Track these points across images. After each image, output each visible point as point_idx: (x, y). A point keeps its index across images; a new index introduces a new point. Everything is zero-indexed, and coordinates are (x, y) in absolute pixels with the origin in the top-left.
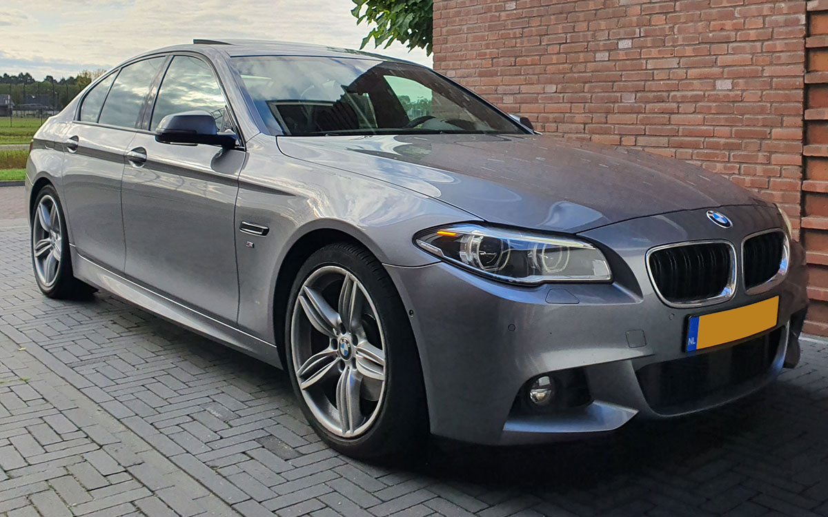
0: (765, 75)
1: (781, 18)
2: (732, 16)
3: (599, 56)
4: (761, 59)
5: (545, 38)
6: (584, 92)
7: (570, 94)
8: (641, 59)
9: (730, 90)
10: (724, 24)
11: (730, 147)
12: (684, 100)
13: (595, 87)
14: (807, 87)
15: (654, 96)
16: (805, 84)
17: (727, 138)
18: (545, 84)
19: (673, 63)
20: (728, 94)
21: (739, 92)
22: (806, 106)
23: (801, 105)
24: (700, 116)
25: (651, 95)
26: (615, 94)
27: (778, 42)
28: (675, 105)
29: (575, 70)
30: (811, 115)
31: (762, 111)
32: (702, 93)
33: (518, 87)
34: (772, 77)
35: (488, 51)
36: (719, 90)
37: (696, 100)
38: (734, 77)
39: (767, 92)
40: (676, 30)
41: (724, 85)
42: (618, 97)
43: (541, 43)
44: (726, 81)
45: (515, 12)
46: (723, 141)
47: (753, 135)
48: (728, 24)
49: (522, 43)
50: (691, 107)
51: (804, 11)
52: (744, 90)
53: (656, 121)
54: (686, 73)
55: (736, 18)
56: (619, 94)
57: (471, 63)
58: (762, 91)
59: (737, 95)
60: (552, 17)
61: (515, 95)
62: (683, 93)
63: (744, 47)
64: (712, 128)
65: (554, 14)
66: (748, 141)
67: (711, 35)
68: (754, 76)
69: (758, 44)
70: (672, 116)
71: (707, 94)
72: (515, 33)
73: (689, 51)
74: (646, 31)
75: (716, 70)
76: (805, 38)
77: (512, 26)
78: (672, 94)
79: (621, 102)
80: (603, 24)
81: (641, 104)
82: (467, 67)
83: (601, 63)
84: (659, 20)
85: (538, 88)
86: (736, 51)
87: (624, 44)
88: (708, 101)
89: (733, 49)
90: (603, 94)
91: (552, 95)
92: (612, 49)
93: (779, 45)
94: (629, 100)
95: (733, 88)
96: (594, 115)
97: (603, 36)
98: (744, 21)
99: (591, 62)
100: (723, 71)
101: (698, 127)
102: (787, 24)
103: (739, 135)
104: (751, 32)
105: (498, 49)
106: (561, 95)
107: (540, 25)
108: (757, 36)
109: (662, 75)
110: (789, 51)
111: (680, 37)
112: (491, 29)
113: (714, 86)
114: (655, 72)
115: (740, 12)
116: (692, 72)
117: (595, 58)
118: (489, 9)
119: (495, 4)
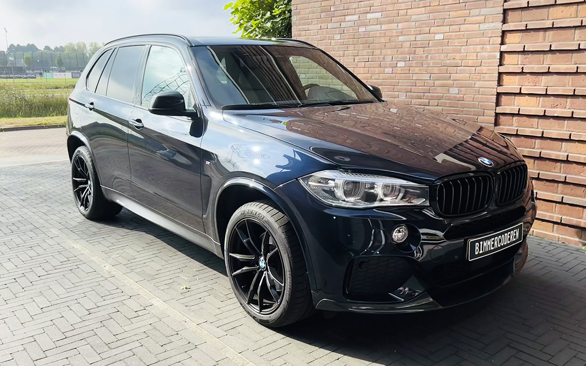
0: (476, 86)
1: (486, 54)
2: (459, 52)
3: (387, 70)
4: (474, 77)
5: (356, 58)
8: (409, 73)
9: (457, 94)
10: (455, 56)
12: (433, 98)
13: (384, 88)
14: (498, 94)
15: (416, 95)
16: (497, 92)
19: (427, 77)
20: (456, 96)
21: (462, 96)
22: (497, 106)
23: (494, 104)
24: (441, 108)
25: (414, 94)
26: (395, 93)
28: (427, 101)
29: (373, 77)
31: (474, 106)
32: (442, 95)
34: (480, 88)
36: (451, 94)
37: (439, 98)
38: (460, 86)
39: (477, 96)
40: (429, 58)
41: (454, 91)
44: (455, 88)
48: (458, 56)
50: (435, 102)
51: (499, 51)
52: (464, 94)
54: (434, 83)
55: (462, 53)
56: (397, 93)
58: (474, 95)
59: (460, 97)
60: (361, 45)
62: (432, 94)
63: (466, 70)
65: (362, 44)
67: (448, 61)
68: (471, 86)
69: (474, 68)
70: (425, 107)
71: (445, 95)
72: (340, 54)
73: (436, 70)
74: (412, 57)
75: (449, 82)
76: (498, 66)
77: (338, 49)
78: (426, 94)
79: (398, 98)
80: (389, 51)
82: (312, 73)
83: (387, 74)
84: (420, 51)
87: (400, 64)
88: (445, 99)
89: (460, 71)
90: (388, 92)
92: (394, 66)
93: (484, 69)
94: (403, 96)
95: (459, 93)
97: (389, 58)
98: (466, 55)
99: (382, 73)
100: (454, 83)
102: (489, 58)
104: (470, 61)
107: (354, 50)
108: (473, 64)
109: (421, 83)
110: (489, 74)
111: (432, 62)
113: (449, 91)
114: (417, 81)
115: (464, 50)
116: (437, 82)
117: (384, 71)
118: (325, 38)
119: (328, 35)
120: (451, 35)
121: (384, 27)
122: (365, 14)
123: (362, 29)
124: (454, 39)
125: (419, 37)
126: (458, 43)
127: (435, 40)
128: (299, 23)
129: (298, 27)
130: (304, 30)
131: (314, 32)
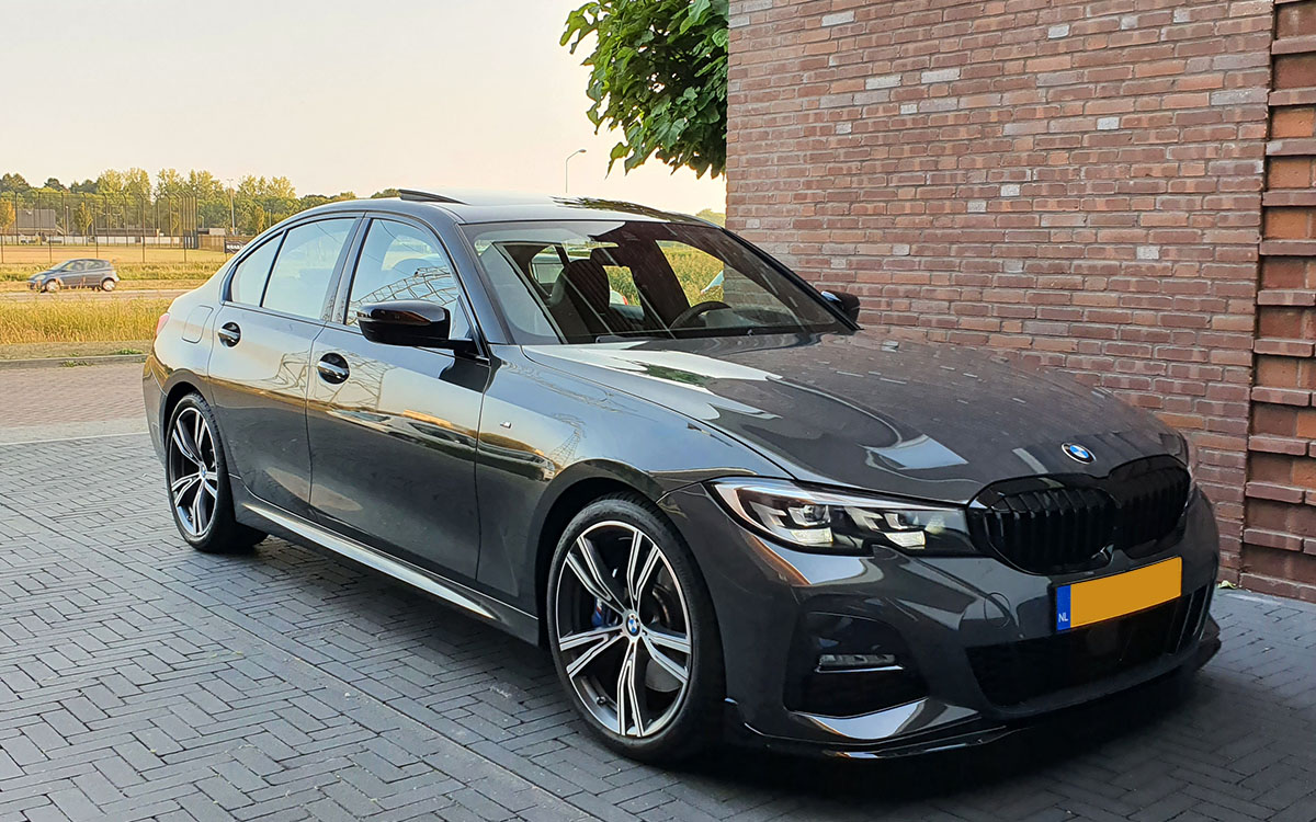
0: (1205, 241)
1: (1229, 164)
2: (1160, 158)
3: (974, 206)
4: (1200, 219)
5: (895, 177)
6: (950, 256)
7: (929, 259)
8: (1032, 212)
9: (1156, 261)
10: (1150, 169)
11: (1155, 339)
12: (1093, 271)
13: (966, 249)
14: (1262, 259)
15: (1050, 265)
16: (1260, 256)
17: (1150, 326)
18: (895, 242)
19: (1078, 220)
20: (1153, 267)
21: (1169, 264)
22: (1260, 287)
23: (1253, 284)
24: (1113, 295)
25: (1045, 263)
26: (995, 260)
27: (1223, 196)
28: (1079, 279)
29: (936, 224)
30: (1265, 298)
31: (1201, 289)
32: (1117, 263)
33: (854, 245)
34: (1215, 245)
35: (809, 192)
36: (1141, 260)
37: (1110, 271)
38: (1163, 242)
39: (1209, 264)
40: (1083, 174)
41: (1149, 253)
42: (998, 264)
43: (888, 184)
44: (1151, 247)
45: (850, 137)
46: (1144, 329)
47: (1185, 323)
48: (1157, 169)
49: (861, 182)
50: (1102, 282)
51: (1261, 154)
52: (1175, 262)
53: (1051, 300)
54: (1096, 235)
55: (1168, 161)
56: (1000, 261)
57: (785, 208)
58: (1201, 263)
59: (1165, 268)
60: (905, 147)
61: (850, 258)
62: (1090, 262)
63: (1178, 202)
64: (1129, 312)
65: (908, 144)
66: (1178, 330)
67: (1132, 182)
68: (1190, 241)
69: (1198, 198)
70: (1075, 294)
71: (1125, 263)
72: (850, 168)
73: (1100, 203)
74: (1040, 173)
75: (1137, 231)
76: (1261, 192)
77: (845, 157)
78: (1076, 262)
79: (1003, 272)
80: (979, 160)
81: (1030, 276)
82: (778, 213)
83: (975, 216)
84: (1059, 159)
85: (884, 248)
86: (1166, 206)
87: (1011, 190)
88: (1125, 275)
89: (1162, 203)
90: (977, 260)
91: (904, 258)
92: (992, 196)
93: (1227, 200)
94: (1015, 268)
95: (1160, 257)
96: (965, 289)
97: (978, 178)
98: (1179, 166)
99: (959, 214)
100: (1148, 234)
101: (1110, 310)
102: (1238, 171)
103: (1166, 322)
104: (1188, 180)
105: (824, 189)
106: (917, 259)
107: (888, 158)
108: (1196, 189)
109: (1062, 236)
110: (1239, 210)
111: (1089, 184)
112: (814, 159)
113: (1135, 254)
114: (1052, 231)
115: (1173, 153)
116: (1104, 234)
117: (967, 208)
118: (811, 132)
119: (822, 124)
120: (1139, 120)
121: (965, 102)
122: (918, 73)
123: (909, 109)
124: (1146, 129)
125: (1055, 126)
126: (1157, 138)
127: (1097, 131)
128: (746, 96)
129: (743, 107)
130: (758, 113)
131: (785, 118)
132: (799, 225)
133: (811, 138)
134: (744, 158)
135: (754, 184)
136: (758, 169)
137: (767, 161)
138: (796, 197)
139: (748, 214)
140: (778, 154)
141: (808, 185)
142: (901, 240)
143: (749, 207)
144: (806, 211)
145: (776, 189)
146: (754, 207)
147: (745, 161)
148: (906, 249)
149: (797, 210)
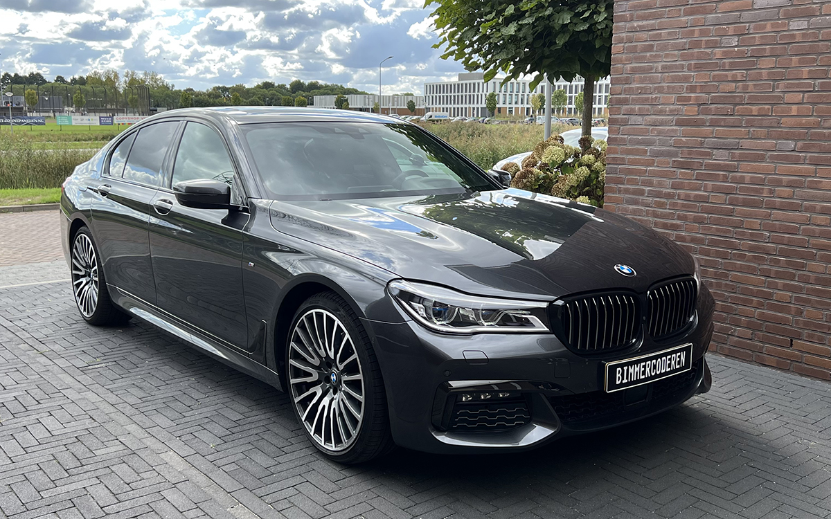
5: (782, 84)
7: (815, 154)
29: (824, 124)
33: (737, 141)
35: (693, 95)
43: (773, 90)
45: (736, 49)
49: (745, 88)
57: (668, 108)
60: (794, 58)
61: (732, 151)
65: (796, 55)
82: (661, 112)
85: (767, 144)
91: (789, 153)
105: (708, 93)
106: (802, 154)
107: (774, 68)
112: (698, 68)
118: (697, 45)
119: (708, 39)
128: (632, 16)
129: (628, 25)
130: (643, 29)
131: (669, 33)
132: (680, 123)
133: (696, 50)
134: (628, 66)
135: (638, 88)
136: (643, 76)
137: (652, 68)
138: (679, 99)
139: (631, 113)
140: (661, 64)
141: (692, 89)
142: (787, 137)
143: (633, 107)
144: (689, 111)
145: (659, 92)
146: (637, 107)
147: (629, 69)
148: (792, 145)
149: (678, 110)
